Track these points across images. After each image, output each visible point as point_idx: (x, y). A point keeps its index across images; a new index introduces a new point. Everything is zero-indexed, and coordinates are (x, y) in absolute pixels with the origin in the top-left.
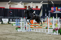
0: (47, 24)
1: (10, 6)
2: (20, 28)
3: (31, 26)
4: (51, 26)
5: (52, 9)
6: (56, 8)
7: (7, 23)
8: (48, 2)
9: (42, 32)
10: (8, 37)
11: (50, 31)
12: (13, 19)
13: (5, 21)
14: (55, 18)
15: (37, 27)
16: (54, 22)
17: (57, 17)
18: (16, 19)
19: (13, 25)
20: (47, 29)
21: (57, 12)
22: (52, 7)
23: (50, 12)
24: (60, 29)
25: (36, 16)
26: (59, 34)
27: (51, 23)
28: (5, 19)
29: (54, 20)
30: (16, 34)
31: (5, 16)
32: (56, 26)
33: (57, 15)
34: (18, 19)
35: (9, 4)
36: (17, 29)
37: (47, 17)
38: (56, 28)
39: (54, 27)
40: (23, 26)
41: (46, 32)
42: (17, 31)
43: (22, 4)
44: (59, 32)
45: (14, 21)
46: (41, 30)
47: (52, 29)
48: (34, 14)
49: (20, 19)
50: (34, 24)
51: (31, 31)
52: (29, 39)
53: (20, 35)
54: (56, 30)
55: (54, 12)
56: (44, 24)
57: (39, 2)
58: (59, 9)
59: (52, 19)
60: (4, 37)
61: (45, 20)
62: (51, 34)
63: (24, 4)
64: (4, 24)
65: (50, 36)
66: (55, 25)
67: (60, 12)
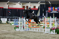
0: (45, 23)
1: (9, 6)
2: (18, 27)
3: (29, 25)
4: (48, 26)
5: (50, 9)
6: (53, 8)
7: (6, 23)
8: (46, 2)
9: (40, 31)
10: (7, 36)
11: (47, 30)
12: (11, 19)
13: (4, 20)
14: (52, 17)
15: (35, 26)
16: (51, 21)
17: (54, 17)
18: (14, 19)
19: (11, 25)
20: (44, 28)
21: (54, 12)
22: (50, 7)
23: (48, 12)
24: (57, 28)
25: (35, 16)
26: (56, 33)
27: (48, 23)
28: (3, 19)
29: (51, 19)
30: (14, 34)
31: (4, 16)
32: (53, 26)
33: (54, 15)
34: (16, 19)
35: (8, 4)
36: (15, 28)
37: (45, 16)
38: (53, 28)
39: (51, 27)
40: (21, 25)
41: (43, 31)
42: (15, 30)
43: (20, 4)
44: (56, 31)
45: (13, 21)
46: (39, 29)
47: (49, 28)
48: (33, 14)
49: (18, 19)
50: (32, 24)
51: (29, 30)
52: (27, 38)
53: (18, 35)
54: (53, 29)
55: (52, 11)
56: (41, 23)
57: (37, 2)
58: (56, 9)
59: (49, 19)
60: (3, 36)
61: (43, 19)
62: (48, 33)
63: (22, 4)
64: (3, 23)
65: (47, 35)
66: (52, 24)
67: (57, 11)
